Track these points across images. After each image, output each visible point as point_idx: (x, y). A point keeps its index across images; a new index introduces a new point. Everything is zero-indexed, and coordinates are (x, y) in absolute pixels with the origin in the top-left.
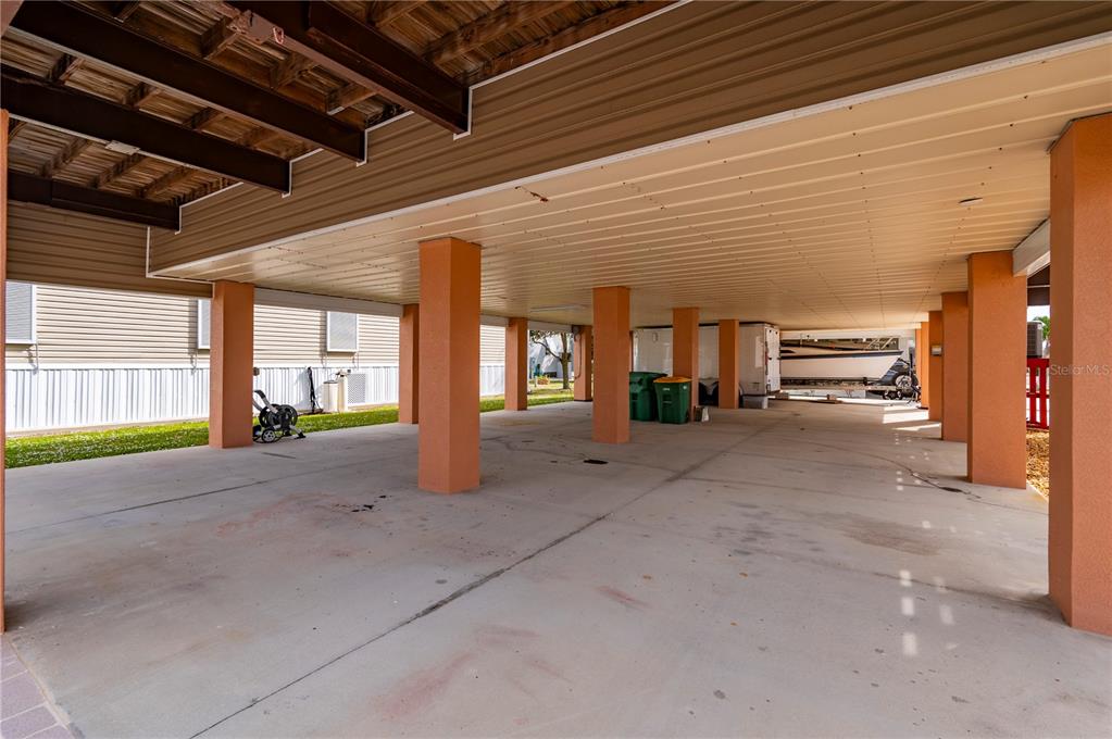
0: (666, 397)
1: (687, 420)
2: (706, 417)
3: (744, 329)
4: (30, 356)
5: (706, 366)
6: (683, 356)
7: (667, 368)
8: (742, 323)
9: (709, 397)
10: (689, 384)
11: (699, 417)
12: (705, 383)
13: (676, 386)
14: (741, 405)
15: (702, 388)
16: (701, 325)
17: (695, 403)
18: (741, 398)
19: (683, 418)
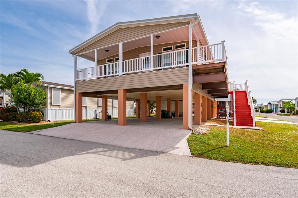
0: (166, 114)
1: (170, 118)
2: (173, 118)
3: (180, 101)
4: (60, 107)
5: (173, 109)
6: (169, 107)
7: (166, 109)
8: (180, 100)
9: (174, 115)
10: (170, 112)
11: (171, 118)
12: (173, 113)
13: (168, 112)
14: (179, 117)
15: (172, 113)
16: (172, 101)
17: (171, 115)
18: (179, 115)
19: (169, 118)
